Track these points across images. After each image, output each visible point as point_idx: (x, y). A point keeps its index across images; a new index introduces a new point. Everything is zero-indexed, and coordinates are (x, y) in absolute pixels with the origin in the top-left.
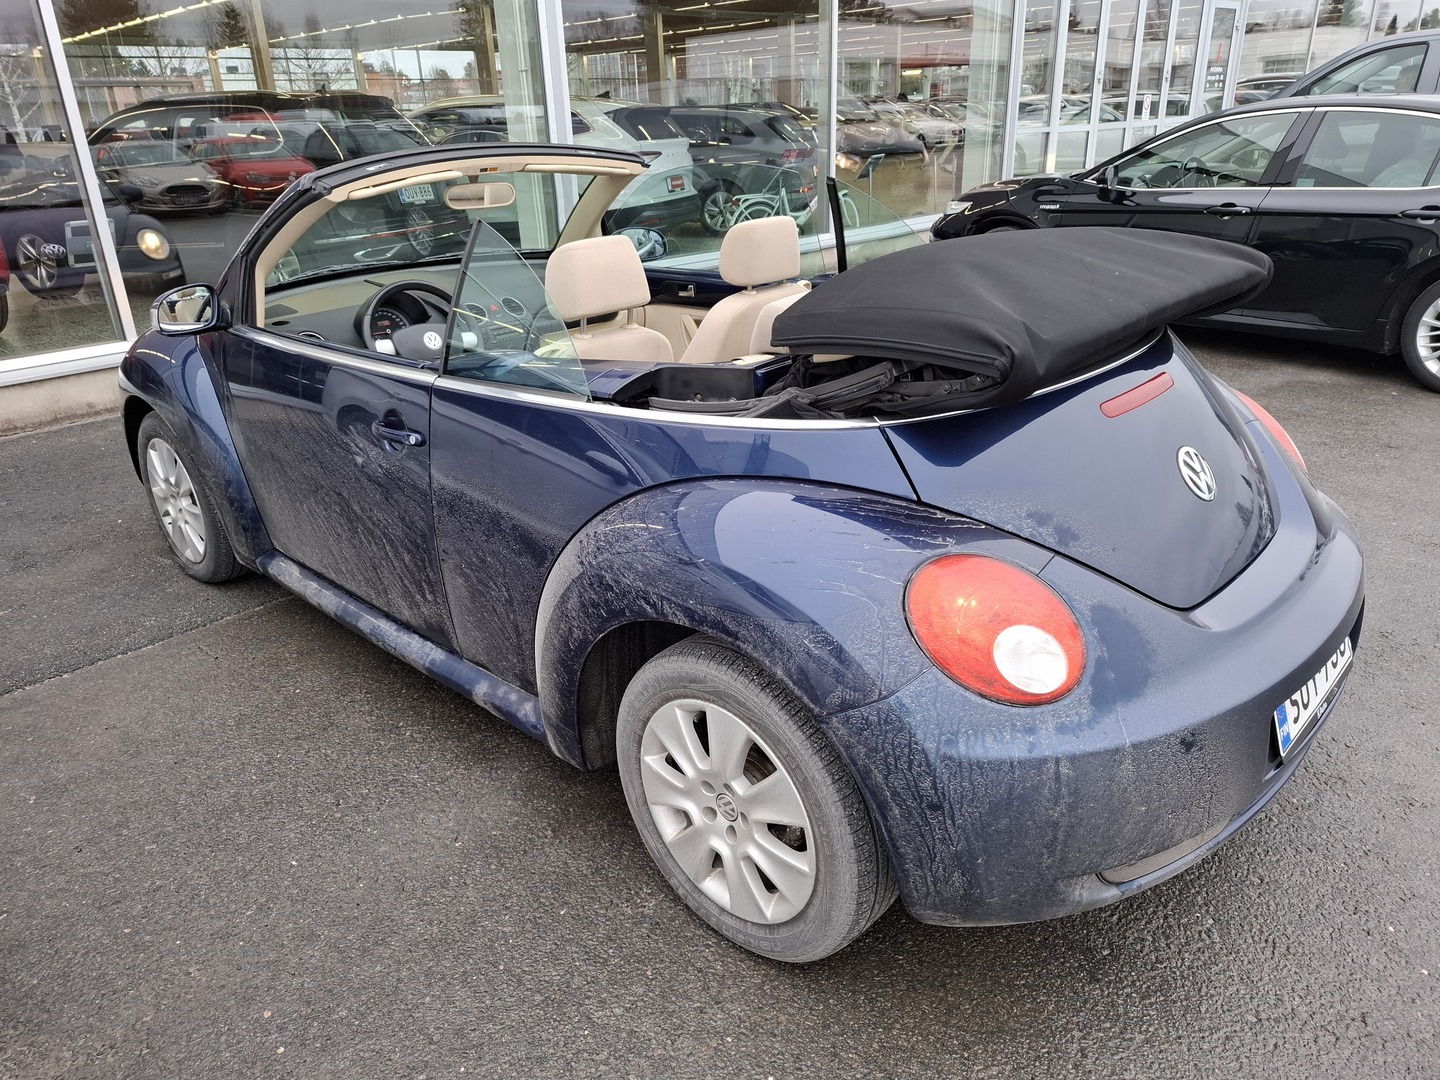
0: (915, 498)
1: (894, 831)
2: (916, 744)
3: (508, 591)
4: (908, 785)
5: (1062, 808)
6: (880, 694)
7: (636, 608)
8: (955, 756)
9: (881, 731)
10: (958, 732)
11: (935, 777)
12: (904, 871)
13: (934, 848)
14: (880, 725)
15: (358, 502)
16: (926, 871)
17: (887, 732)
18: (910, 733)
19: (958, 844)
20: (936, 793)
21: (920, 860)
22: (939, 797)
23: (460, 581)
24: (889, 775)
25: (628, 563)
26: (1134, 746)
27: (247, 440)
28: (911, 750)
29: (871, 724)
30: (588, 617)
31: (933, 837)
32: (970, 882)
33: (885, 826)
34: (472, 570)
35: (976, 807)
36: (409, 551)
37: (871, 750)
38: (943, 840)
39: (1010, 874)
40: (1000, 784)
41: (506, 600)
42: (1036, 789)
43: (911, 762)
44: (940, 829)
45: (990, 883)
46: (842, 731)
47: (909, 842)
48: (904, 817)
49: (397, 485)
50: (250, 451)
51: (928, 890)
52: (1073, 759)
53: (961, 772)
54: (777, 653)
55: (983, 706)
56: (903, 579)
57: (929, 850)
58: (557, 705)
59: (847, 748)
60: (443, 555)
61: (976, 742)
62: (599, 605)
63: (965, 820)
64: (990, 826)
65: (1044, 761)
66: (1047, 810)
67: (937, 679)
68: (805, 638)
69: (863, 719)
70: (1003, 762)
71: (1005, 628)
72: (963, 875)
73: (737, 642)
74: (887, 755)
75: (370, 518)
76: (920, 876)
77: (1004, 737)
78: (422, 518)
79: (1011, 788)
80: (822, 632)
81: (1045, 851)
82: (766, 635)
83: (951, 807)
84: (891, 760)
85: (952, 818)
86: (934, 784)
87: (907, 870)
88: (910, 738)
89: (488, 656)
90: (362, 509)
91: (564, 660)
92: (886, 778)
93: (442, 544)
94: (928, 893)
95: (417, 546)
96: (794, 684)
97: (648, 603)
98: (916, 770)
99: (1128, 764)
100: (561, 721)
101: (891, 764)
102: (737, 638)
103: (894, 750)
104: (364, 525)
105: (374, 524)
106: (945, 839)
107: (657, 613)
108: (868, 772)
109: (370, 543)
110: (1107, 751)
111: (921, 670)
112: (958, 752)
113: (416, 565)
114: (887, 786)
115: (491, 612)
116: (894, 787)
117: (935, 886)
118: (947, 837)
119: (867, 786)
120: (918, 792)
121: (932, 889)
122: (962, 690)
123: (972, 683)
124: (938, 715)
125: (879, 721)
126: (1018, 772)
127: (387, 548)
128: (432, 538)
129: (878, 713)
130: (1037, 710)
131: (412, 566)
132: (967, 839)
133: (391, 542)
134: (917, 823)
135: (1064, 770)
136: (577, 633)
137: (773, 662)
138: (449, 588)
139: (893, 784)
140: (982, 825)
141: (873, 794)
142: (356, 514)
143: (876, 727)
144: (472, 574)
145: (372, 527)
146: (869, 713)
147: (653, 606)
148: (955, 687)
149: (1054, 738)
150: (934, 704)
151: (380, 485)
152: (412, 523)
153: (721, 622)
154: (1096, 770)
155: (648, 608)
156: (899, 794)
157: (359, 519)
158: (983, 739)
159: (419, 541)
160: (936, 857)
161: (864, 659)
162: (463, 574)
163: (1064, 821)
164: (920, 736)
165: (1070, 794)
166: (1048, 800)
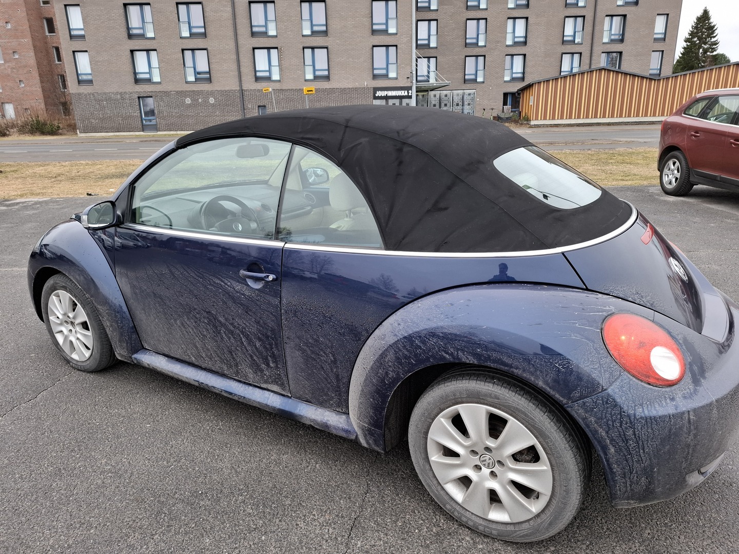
0: (585, 287)
1: (611, 460)
2: (624, 412)
3: (333, 355)
4: (620, 434)
5: (691, 437)
6: (603, 388)
7: (438, 357)
8: (643, 416)
9: (604, 408)
10: (643, 403)
11: (634, 428)
12: (614, 481)
13: (633, 466)
14: (603, 405)
15: (224, 316)
16: (627, 479)
17: (607, 408)
18: (620, 407)
19: (645, 463)
20: (635, 437)
21: (624, 474)
22: (637, 439)
23: (298, 353)
24: (609, 430)
25: (432, 332)
26: (717, 401)
27: (133, 287)
28: (621, 416)
29: (598, 405)
30: (401, 365)
31: (633, 461)
32: (650, 482)
33: (605, 458)
34: (308, 346)
35: (655, 441)
36: (260, 339)
37: (598, 419)
38: (638, 462)
39: (668, 475)
40: (665, 428)
41: (332, 361)
42: (681, 428)
43: (621, 423)
44: (636, 456)
45: (659, 480)
46: (581, 411)
47: (619, 465)
48: (617, 452)
49: (256, 303)
50: (135, 293)
51: (626, 489)
52: (695, 410)
53: (647, 424)
54: (538, 373)
55: (651, 389)
56: (599, 328)
57: (630, 468)
58: (371, 417)
59: (584, 419)
60: (285, 340)
61: (651, 407)
62: (410, 357)
63: (649, 449)
64: (661, 450)
65: (683, 413)
66: (686, 438)
67: (629, 378)
68: (556, 363)
69: (594, 403)
70: (665, 416)
71: (652, 348)
72: (647, 478)
73: (512, 369)
74: (608, 420)
75: (232, 324)
76: (623, 483)
77: (663, 404)
78: (273, 321)
79: (670, 430)
80: (566, 359)
81: (684, 459)
82: (532, 364)
83: (643, 443)
84: (610, 423)
85: (643, 450)
86: (634, 432)
87: (616, 480)
88: (621, 409)
89: (312, 394)
90: (226, 319)
91: (379, 390)
92: (607, 432)
93: (286, 333)
94: (626, 491)
95: (267, 337)
96: (550, 388)
97: (447, 353)
98: (624, 426)
99: (715, 411)
100: (373, 425)
101: (610, 425)
102: (511, 367)
103: (612, 417)
104: (226, 328)
105: (234, 327)
106: (639, 461)
107: (454, 358)
108: (596, 431)
109: (229, 338)
110: (707, 405)
111: (620, 374)
112: (644, 414)
113: (265, 347)
114: (608, 437)
115: (319, 369)
116: (612, 437)
117: (631, 486)
118: (640, 459)
119: (595, 438)
120: (625, 438)
121: (629, 488)
122: (640, 383)
123: (643, 378)
124: (632, 396)
125: (603, 402)
126: (673, 421)
127: (243, 340)
128: (279, 331)
129: (602, 399)
130: (673, 388)
131: (261, 349)
132: (650, 459)
133: (247, 337)
134: (624, 454)
135: (692, 417)
136: (391, 374)
137: (537, 377)
138: (288, 359)
139: (611, 435)
140: (657, 450)
141: (599, 442)
142: (220, 322)
143: (601, 406)
144: (307, 349)
145: (232, 328)
146: (597, 399)
147: (452, 355)
148: (637, 381)
149: (684, 401)
150: (630, 391)
151: (242, 304)
152: (265, 324)
153: (500, 359)
154: (704, 415)
155: (447, 356)
156: (614, 440)
157: (222, 325)
158: (654, 406)
159: (269, 334)
160: (633, 471)
161: (591, 371)
162: (300, 349)
163: (692, 444)
164: (625, 408)
165: (695, 429)
166: (686, 434)
